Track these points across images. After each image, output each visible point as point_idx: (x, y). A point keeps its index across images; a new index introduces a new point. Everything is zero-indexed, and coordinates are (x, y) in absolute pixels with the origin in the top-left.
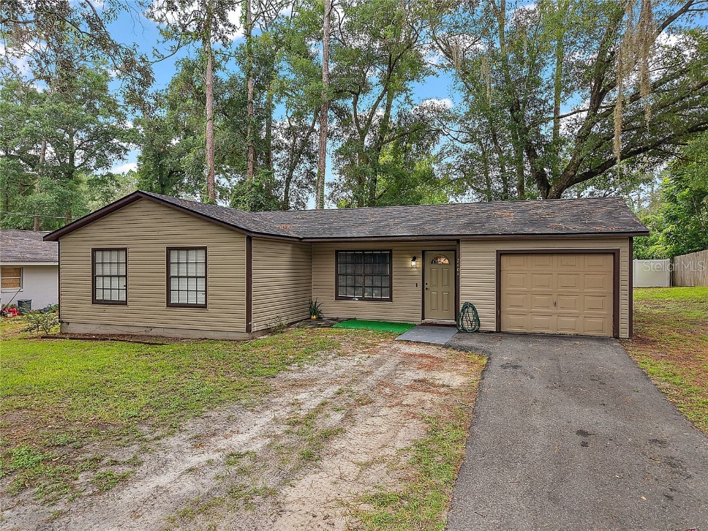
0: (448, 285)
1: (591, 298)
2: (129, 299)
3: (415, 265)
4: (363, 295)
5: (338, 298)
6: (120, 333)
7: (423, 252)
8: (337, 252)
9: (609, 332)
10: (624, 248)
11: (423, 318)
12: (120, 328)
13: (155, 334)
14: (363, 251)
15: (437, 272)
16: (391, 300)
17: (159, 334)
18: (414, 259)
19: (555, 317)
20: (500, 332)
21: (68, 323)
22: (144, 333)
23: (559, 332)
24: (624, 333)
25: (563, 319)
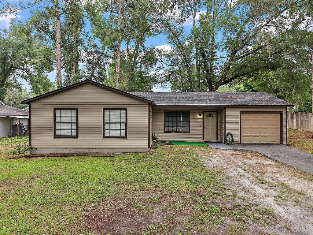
0: (214, 126)
1: (273, 130)
2: (79, 135)
3: (200, 117)
4: (177, 131)
5: (165, 132)
6: (72, 152)
7: (204, 112)
8: (164, 111)
9: (278, 142)
10: (284, 111)
11: (203, 140)
12: (72, 150)
13: (95, 152)
14: (177, 111)
15: (209, 120)
16: (189, 132)
17: (97, 152)
18: (200, 115)
19: (260, 137)
20: (241, 144)
21: (36, 149)
22: (88, 152)
23: (261, 143)
24: (284, 142)
25: (263, 138)
